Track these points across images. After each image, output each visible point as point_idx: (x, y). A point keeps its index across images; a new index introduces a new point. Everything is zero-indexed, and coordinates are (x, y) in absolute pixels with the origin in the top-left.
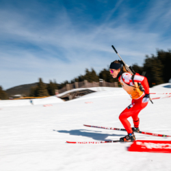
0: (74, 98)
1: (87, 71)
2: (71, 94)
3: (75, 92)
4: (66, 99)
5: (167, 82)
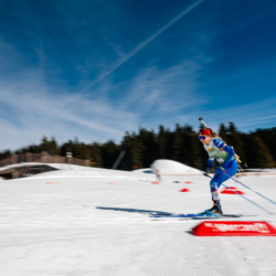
0: (20, 176)
1: (45, 140)
2: (17, 169)
3: (24, 167)
4: (8, 176)
5: (148, 167)
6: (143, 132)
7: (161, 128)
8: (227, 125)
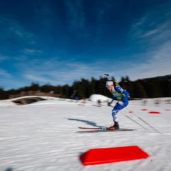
6: (83, 80)
7: (93, 78)
8: (125, 77)
